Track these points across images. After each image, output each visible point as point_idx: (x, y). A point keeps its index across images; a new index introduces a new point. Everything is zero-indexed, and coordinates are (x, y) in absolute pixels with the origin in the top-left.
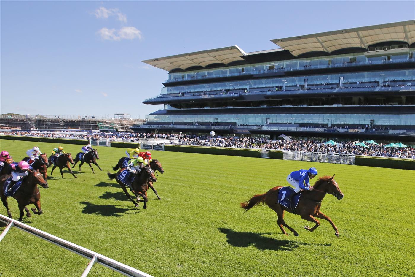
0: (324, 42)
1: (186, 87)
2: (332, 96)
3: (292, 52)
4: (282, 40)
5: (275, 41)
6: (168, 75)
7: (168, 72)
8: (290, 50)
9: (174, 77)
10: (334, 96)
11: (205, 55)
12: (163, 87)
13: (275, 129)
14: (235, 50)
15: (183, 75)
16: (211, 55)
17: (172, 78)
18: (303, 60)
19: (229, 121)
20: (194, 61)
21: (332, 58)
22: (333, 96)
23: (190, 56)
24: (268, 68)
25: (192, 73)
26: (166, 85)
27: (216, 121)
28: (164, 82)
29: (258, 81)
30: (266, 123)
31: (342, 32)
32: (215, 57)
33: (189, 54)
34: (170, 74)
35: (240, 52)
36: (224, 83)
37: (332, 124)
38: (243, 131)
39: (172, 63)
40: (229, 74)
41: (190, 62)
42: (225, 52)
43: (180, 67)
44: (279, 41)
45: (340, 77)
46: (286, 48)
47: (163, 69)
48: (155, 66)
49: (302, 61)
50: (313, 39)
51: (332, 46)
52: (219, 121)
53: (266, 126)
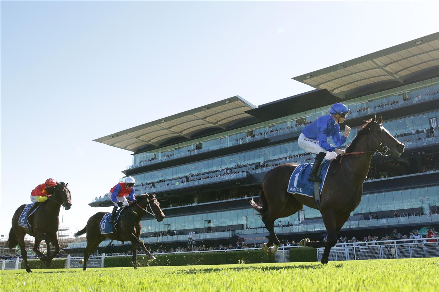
0: (386, 65)
1: (159, 173)
2: (419, 153)
3: (333, 90)
4: (313, 75)
5: (301, 79)
6: (132, 157)
7: (133, 153)
8: (329, 89)
9: (141, 159)
10: (423, 153)
11: (190, 117)
12: (123, 177)
13: (316, 230)
14: (236, 102)
15: (155, 155)
16: (199, 117)
17: (138, 162)
18: (354, 101)
19: (230, 224)
20: (171, 129)
21: (406, 90)
22: (421, 153)
23: (167, 122)
24: (295, 123)
25: (169, 150)
26: (129, 173)
27: (207, 225)
28: (126, 169)
29: (278, 148)
30: (299, 220)
31: (416, 42)
32: (205, 118)
33: (166, 120)
34: (135, 155)
35: (245, 104)
36: (220, 159)
37: (430, 207)
38: (257, 239)
39: (139, 137)
40: (228, 143)
41: (166, 131)
42: (221, 108)
43: (151, 143)
44: (307, 77)
45: (429, 119)
46: (322, 87)
47: (125, 148)
48: (113, 145)
49: (354, 103)
50: (365, 63)
51: (403, 70)
52: (212, 225)
53: (299, 225)
